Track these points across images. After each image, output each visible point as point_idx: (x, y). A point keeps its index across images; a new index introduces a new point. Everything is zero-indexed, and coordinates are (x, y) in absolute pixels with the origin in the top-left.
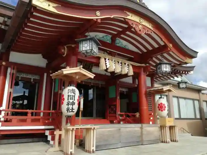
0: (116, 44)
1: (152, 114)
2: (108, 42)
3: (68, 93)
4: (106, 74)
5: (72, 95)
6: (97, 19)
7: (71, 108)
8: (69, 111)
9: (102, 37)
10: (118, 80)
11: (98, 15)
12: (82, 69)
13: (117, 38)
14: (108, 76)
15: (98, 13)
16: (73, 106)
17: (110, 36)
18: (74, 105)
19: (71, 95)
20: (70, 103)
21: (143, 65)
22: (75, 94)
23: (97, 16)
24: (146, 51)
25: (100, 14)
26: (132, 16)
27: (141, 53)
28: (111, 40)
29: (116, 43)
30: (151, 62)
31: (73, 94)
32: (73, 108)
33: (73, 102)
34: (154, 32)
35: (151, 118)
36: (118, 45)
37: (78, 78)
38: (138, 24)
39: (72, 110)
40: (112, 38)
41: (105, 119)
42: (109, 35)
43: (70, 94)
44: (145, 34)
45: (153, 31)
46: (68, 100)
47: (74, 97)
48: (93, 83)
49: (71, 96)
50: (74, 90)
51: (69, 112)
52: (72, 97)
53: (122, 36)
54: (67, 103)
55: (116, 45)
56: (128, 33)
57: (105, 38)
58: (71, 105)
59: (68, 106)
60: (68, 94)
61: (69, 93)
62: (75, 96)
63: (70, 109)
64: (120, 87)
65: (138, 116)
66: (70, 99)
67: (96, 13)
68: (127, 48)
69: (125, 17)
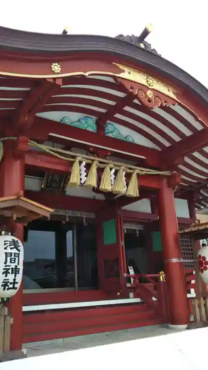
0: (108, 133)
1: (194, 273)
2: (90, 129)
3: (5, 248)
4: (95, 196)
5: (15, 253)
6: (54, 79)
7: (12, 281)
8: (7, 287)
9: (77, 119)
10: (120, 208)
11: (56, 71)
12: (22, 198)
13: (108, 121)
14: (99, 201)
15: (56, 67)
16: (15, 276)
17: (94, 118)
18: (18, 273)
19: (11, 254)
20: (9, 269)
21: (167, 173)
22: (19, 250)
23: (54, 73)
24: (170, 145)
25: (60, 69)
26: (129, 73)
27: (160, 150)
28: (95, 127)
29: (106, 132)
30: (181, 167)
31: (15, 251)
32: (16, 281)
33: (16, 266)
34: (179, 104)
35: (193, 282)
36: (110, 135)
37: (17, 218)
38: (143, 88)
39: (14, 286)
40: (97, 123)
41: (97, 289)
42: (92, 117)
43: (9, 250)
44: (161, 107)
45: (177, 102)
46: (6, 263)
47: (17, 258)
48: (69, 217)
49: (11, 256)
50: (17, 241)
51: (8, 289)
52: (13, 257)
53: (118, 116)
54: (4, 269)
55: (107, 135)
56: (127, 108)
57: (83, 122)
58: (12, 274)
59: (6, 276)
60: (6, 251)
61: (8, 248)
62: (19, 254)
63: (11, 283)
64: (125, 221)
65: (163, 279)
66: (11, 262)
67: (52, 66)
68: (130, 140)
69: (117, 75)
